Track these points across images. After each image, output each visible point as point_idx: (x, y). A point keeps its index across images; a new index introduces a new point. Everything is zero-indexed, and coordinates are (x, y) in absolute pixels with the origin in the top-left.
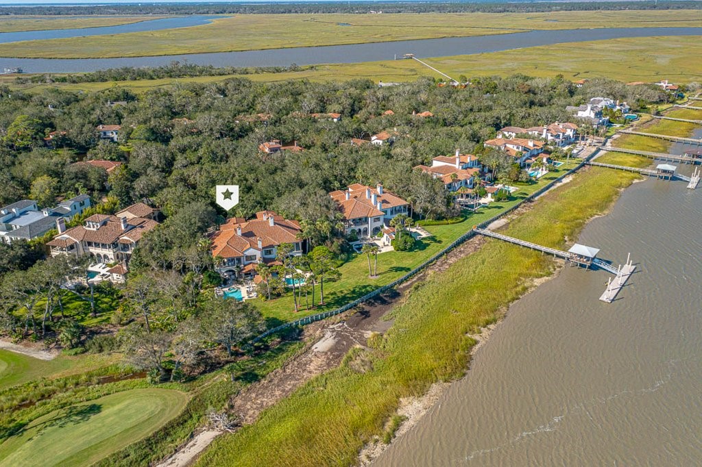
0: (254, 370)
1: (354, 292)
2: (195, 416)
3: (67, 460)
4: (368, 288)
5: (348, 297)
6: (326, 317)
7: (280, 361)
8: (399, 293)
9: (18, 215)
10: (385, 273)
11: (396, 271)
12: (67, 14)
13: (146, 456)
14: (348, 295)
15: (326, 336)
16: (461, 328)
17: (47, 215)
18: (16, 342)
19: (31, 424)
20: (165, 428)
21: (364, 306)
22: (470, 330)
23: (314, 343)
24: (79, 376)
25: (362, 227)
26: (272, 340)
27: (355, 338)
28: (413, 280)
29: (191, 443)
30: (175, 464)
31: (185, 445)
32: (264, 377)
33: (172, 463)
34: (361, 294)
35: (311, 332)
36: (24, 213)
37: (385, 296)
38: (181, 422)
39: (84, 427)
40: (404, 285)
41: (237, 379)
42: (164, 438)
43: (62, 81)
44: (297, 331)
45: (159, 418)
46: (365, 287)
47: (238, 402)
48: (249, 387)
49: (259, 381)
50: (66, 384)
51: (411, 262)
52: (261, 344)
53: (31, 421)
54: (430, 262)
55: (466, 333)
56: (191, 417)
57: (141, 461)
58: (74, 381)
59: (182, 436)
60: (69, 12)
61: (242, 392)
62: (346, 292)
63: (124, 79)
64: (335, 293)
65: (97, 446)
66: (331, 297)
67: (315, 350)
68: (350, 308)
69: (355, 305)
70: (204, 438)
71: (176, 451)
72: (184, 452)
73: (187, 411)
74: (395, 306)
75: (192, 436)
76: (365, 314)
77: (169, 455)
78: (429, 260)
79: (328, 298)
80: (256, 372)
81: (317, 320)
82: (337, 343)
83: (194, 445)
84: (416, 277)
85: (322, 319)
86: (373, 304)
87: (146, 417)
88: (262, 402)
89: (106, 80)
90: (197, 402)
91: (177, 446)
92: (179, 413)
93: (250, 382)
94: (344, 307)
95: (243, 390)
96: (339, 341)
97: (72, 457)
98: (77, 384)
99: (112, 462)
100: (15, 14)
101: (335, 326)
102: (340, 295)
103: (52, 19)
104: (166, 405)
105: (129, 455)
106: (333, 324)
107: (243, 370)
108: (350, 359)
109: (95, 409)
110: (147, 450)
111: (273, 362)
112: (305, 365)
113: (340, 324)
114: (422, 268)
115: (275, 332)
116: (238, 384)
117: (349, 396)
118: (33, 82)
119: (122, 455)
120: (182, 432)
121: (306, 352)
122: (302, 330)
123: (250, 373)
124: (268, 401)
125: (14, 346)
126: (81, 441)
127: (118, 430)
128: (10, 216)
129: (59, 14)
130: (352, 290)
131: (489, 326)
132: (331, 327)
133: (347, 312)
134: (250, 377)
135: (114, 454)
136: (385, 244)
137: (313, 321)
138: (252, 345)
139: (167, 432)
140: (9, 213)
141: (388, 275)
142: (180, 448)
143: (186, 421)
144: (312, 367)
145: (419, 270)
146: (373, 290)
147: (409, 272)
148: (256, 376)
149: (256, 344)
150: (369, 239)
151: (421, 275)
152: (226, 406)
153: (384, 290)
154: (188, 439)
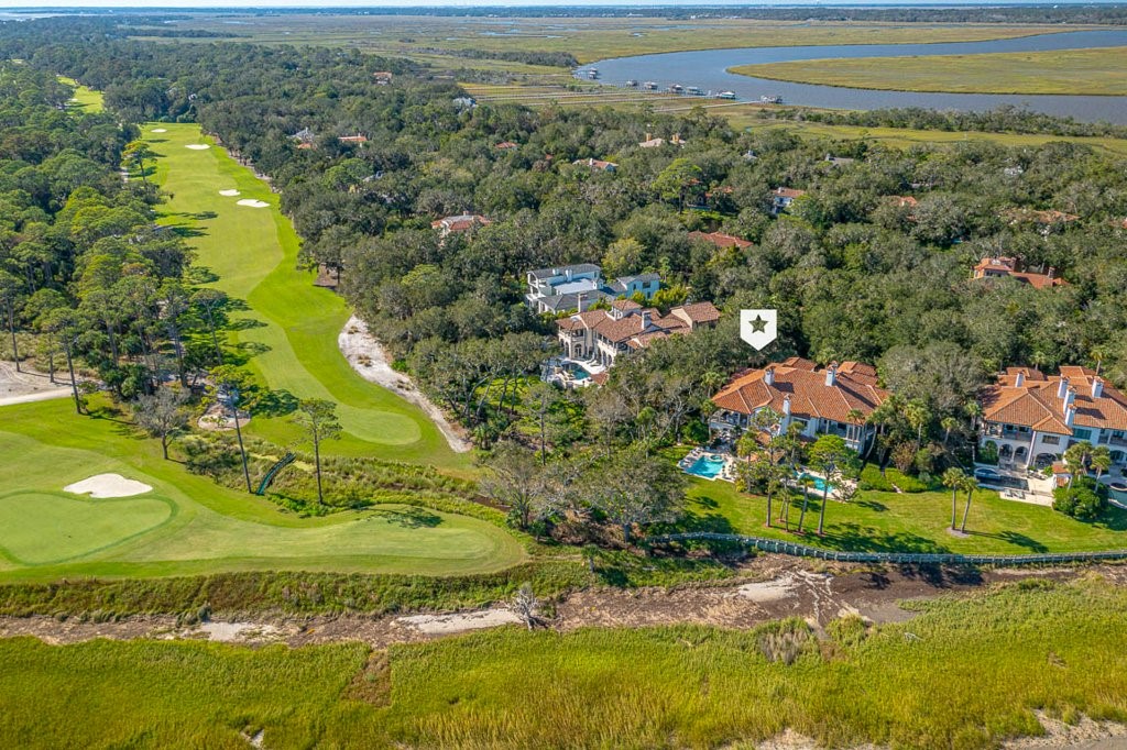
0: (627, 572)
1: (890, 540)
2: (510, 585)
3: (362, 556)
4: (923, 546)
5: (872, 543)
6: (807, 555)
7: (674, 579)
8: (981, 580)
9: (570, 279)
10: (987, 535)
11: (1011, 542)
12: (925, 21)
13: (425, 596)
14: (876, 541)
15: (779, 582)
16: (1035, 693)
17: (595, 288)
18: (449, 421)
19: (376, 507)
20: (467, 580)
21: (890, 570)
22: (1052, 708)
23: (749, 581)
24: (462, 481)
25: (1014, 445)
26: (697, 549)
27: (820, 607)
28: (1039, 572)
29: (479, 613)
30: (444, 625)
31: (472, 611)
32: (634, 586)
33: (443, 621)
34: (902, 548)
35: (764, 564)
36: (577, 280)
37: (949, 573)
38: (489, 583)
39: (406, 533)
40: (1010, 571)
41: (596, 570)
42: (457, 589)
43: (815, 121)
44: (745, 553)
45: (473, 565)
46: (921, 540)
47: (576, 599)
48: (605, 588)
49: (624, 589)
50: (444, 483)
51: (1065, 539)
52: (678, 545)
53: (379, 503)
54: (1108, 557)
55: (1041, 708)
56: (506, 583)
57: (416, 598)
58: (452, 485)
59: (478, 599)
60: (930, 18)
61: (591, 590)
62: (877, 533)
63: (904, 126)
64: (857, 528)
65: (395, 559)
66: (845, 530)
67: (741, 592)
68: (862, 562)
69: (876, 561)
70: (500, 616)
71: (457, 611)
72: (464, 618)
73: (506, 575)
74: (949, 596)
75: (488, 605)
76: (880, 581)
77: (447, 611)
78: (1110, 551)
79: (839, 529)
80: (629, 575)
81: (790, 553)
82: (786, 600)
83: (482, 617)
84: (1051, 571)
85: (799, 554)
86: (913, 574)
87: (462, 556)
88: (601, 615)
89: (877, 125)
90: (526, 570)
91: (462, 606)
92: (495, 572)
93: (611, 584)
94: (848, 555)
95: (594, 589)
96: (793, 598)
97: (367, 556)
98: (453, 489)
99: (390, 581)
100: (854, 19)
101: (809, 575)
102: (862, 533)
103: (896, 27)
104: (492, 555)
105: (410, 585)
106: (809, 570)
107: (617, 564)
108: (776, 630)
109: (434, 521)
110: (430, 591)
111: (664, 576)
112: (704, 604)
113: (821, 576)
114: (1079, 559)
115: (711, 539)
116: (593, 577)
117: (712, 677)
118: (778, 117)
119: (404, 581)
120: (480, 595)
121: (726, 587)
122: (755, 556)
123: (621, 573)
124: (610, 619)
125: (445, 423)
126: (389, 544)
127: (427, 553)
128: (561, 278)
129: (915, 20)
130: (891, 535)
131: (1108, 724)
132: (803, 573)
133: (848, 566)
134: (617, 578)
135: (398, 576)
136: (1042, 490)
137: (781, 551)
138: (667, 541)
139: (465, 584)
140: (560, 275)
141: (988, 541)
142: (463, 611)
143: (496, 585)
144: (713, 612)
145: (1069, 561)
146: (931, 552)
147: (1041, 555)
148: (626, 580)
149: (672, 543)
150: (1022, 471)
151: (1067, 570)
152: (555, 596)
153: (954, 562)
154: (479, 607)
